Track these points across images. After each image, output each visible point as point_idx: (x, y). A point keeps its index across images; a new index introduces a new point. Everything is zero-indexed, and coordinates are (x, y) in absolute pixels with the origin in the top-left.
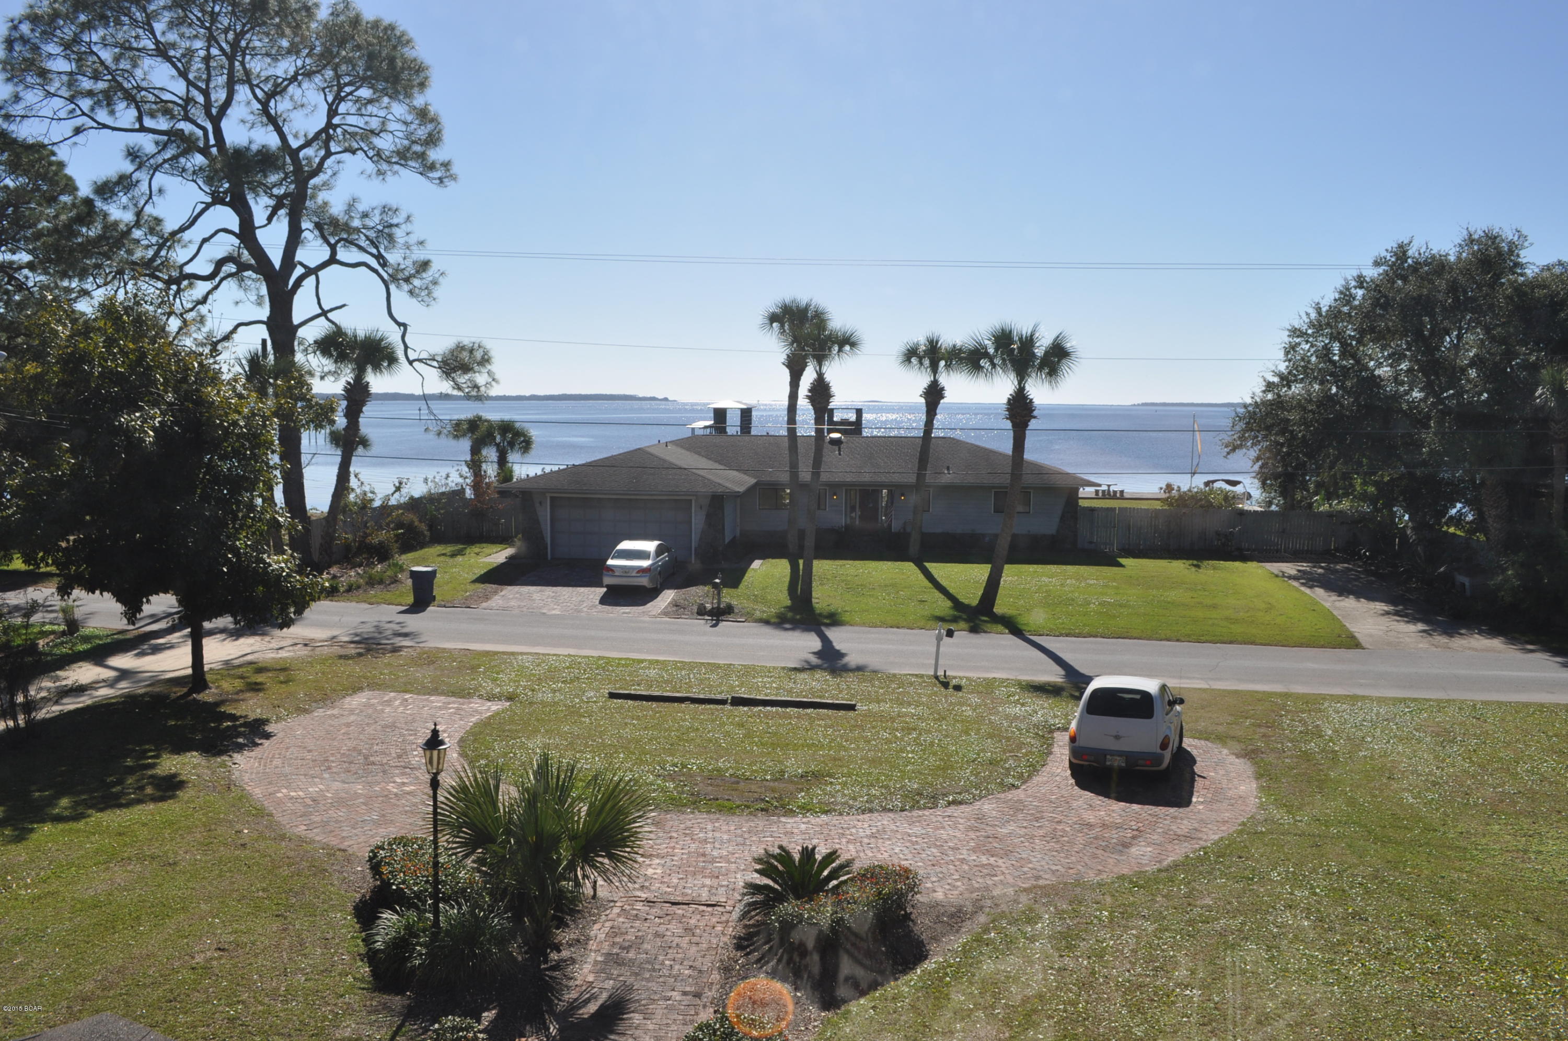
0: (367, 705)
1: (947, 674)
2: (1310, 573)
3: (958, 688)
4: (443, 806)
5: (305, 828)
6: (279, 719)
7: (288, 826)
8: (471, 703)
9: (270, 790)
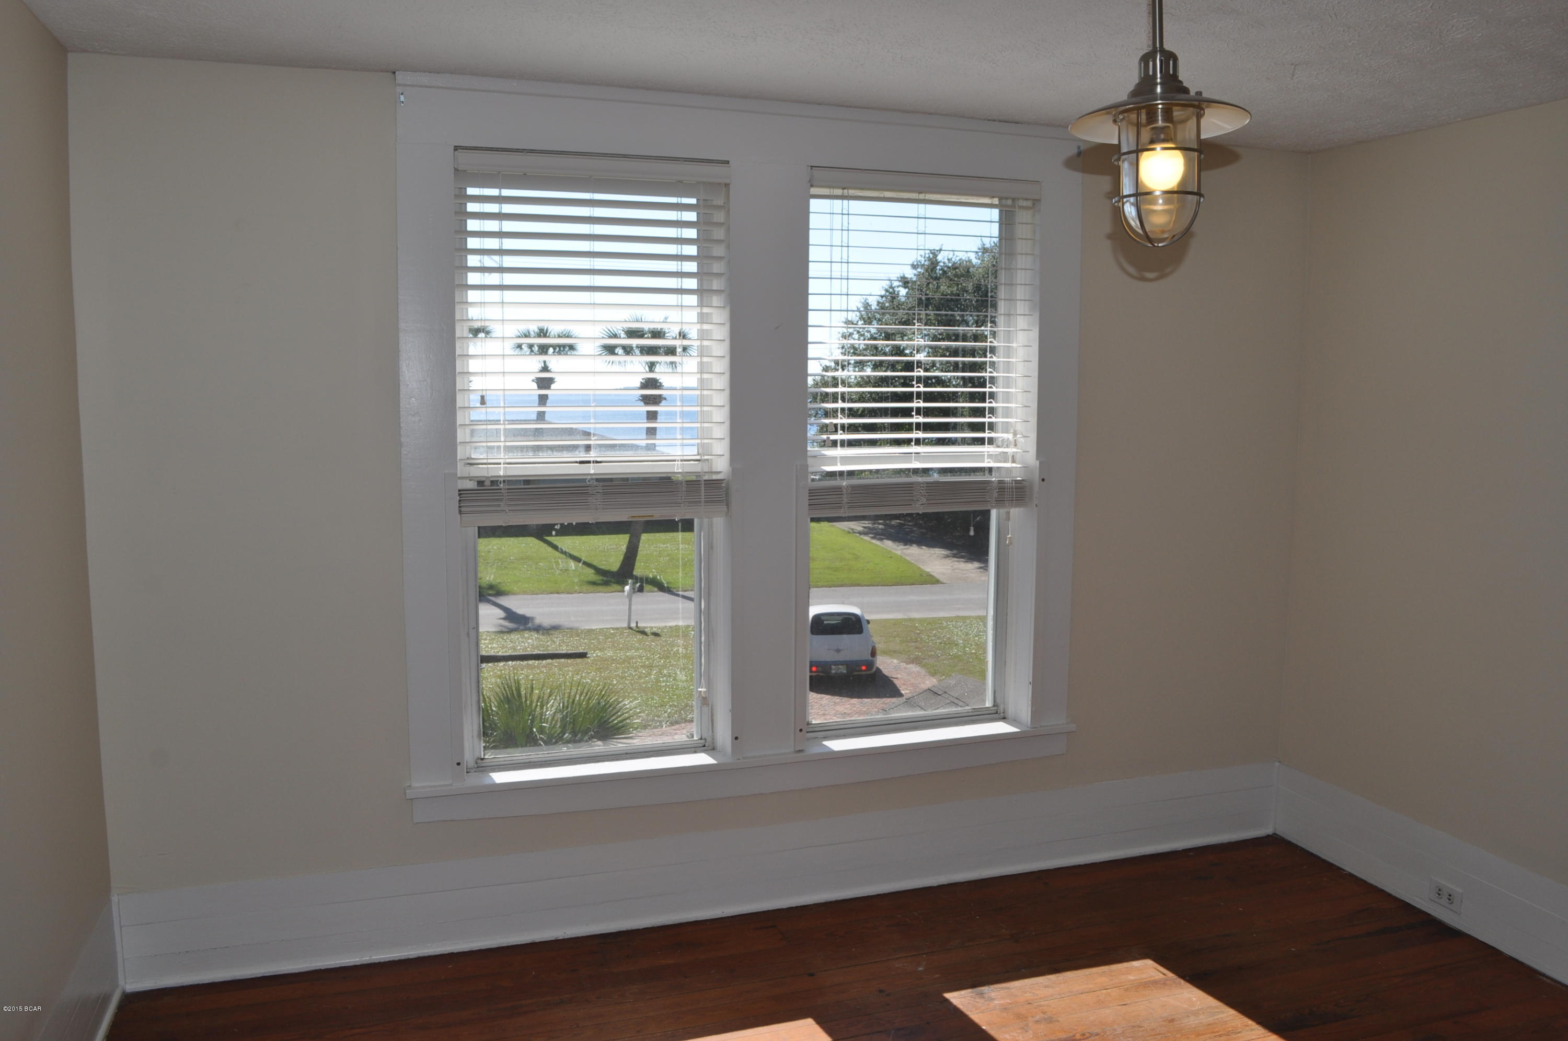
1: (639, 625)
2: (874, 529)
3: (656, 634)
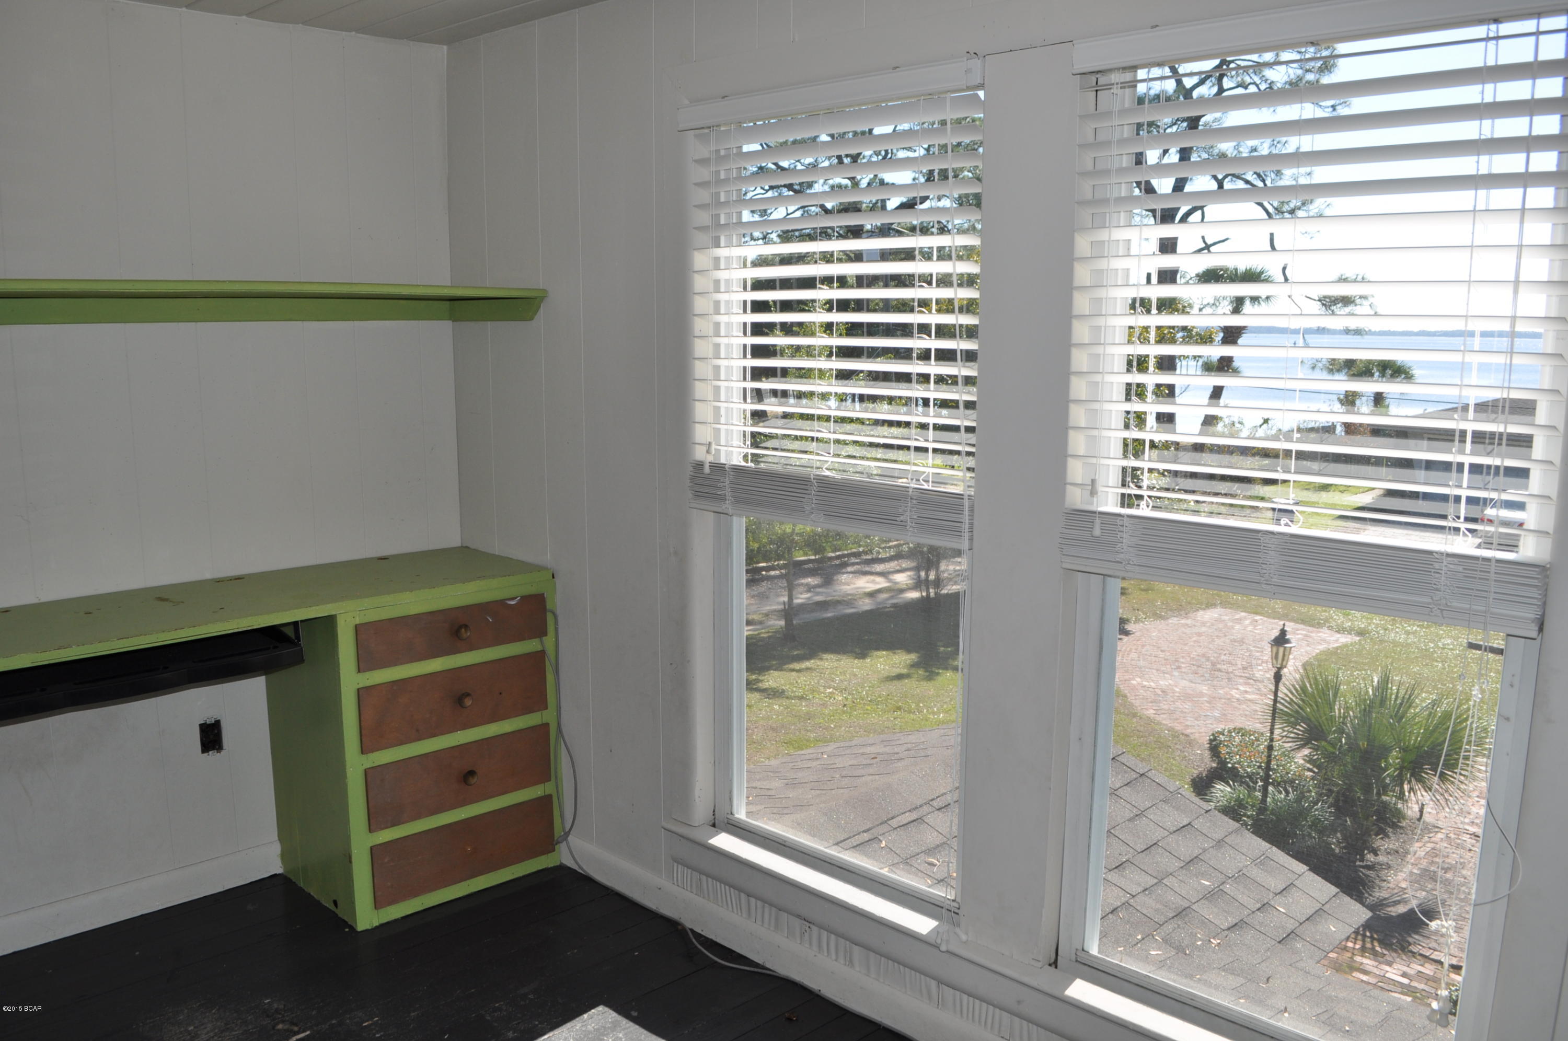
0: (1219, 620)
4: (1282, 701)
5: (1154, 712)
6: (1137, 621)
7: (1139, 708)
8: (1320, 632)
9: (1126, 677)
